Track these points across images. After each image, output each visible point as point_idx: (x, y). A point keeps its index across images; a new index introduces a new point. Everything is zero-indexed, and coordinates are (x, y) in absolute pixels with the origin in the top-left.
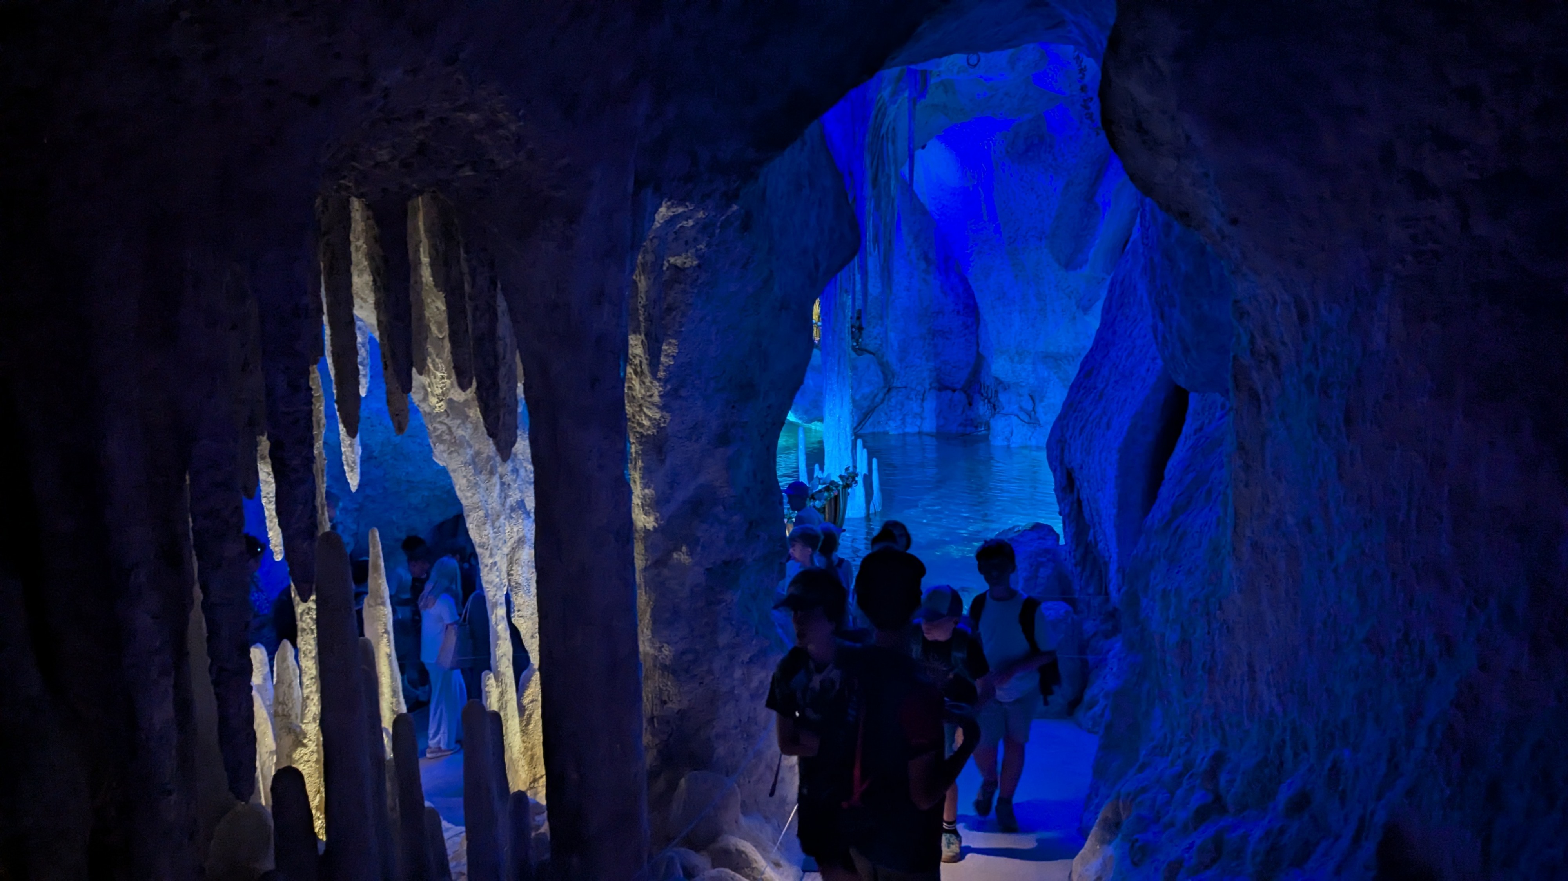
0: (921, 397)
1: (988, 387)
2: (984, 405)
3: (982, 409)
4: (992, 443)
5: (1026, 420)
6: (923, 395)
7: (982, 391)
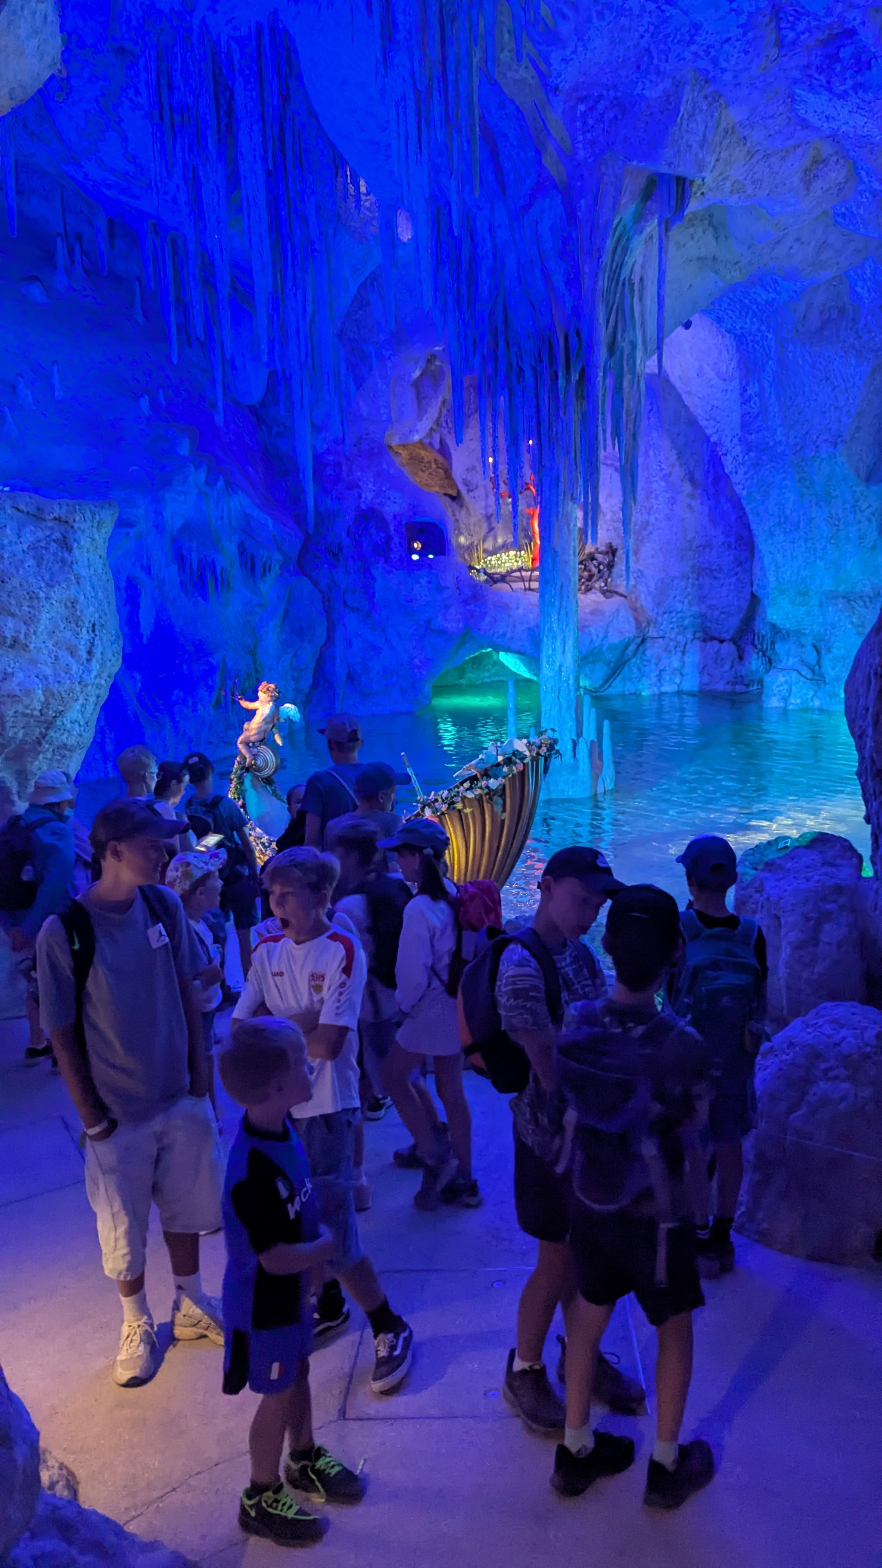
0: (682, 649)
1: (763, 637)
2: (758, 659)
3: (755, 663)
4: (765, 705)
5: (809, 676)
6: (685, 648)
7: (756, 642)
